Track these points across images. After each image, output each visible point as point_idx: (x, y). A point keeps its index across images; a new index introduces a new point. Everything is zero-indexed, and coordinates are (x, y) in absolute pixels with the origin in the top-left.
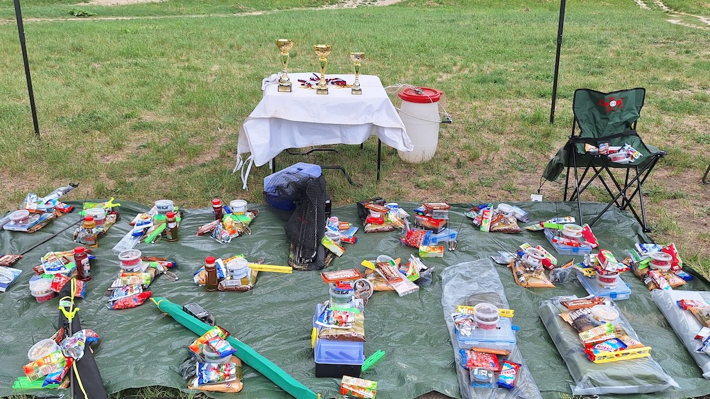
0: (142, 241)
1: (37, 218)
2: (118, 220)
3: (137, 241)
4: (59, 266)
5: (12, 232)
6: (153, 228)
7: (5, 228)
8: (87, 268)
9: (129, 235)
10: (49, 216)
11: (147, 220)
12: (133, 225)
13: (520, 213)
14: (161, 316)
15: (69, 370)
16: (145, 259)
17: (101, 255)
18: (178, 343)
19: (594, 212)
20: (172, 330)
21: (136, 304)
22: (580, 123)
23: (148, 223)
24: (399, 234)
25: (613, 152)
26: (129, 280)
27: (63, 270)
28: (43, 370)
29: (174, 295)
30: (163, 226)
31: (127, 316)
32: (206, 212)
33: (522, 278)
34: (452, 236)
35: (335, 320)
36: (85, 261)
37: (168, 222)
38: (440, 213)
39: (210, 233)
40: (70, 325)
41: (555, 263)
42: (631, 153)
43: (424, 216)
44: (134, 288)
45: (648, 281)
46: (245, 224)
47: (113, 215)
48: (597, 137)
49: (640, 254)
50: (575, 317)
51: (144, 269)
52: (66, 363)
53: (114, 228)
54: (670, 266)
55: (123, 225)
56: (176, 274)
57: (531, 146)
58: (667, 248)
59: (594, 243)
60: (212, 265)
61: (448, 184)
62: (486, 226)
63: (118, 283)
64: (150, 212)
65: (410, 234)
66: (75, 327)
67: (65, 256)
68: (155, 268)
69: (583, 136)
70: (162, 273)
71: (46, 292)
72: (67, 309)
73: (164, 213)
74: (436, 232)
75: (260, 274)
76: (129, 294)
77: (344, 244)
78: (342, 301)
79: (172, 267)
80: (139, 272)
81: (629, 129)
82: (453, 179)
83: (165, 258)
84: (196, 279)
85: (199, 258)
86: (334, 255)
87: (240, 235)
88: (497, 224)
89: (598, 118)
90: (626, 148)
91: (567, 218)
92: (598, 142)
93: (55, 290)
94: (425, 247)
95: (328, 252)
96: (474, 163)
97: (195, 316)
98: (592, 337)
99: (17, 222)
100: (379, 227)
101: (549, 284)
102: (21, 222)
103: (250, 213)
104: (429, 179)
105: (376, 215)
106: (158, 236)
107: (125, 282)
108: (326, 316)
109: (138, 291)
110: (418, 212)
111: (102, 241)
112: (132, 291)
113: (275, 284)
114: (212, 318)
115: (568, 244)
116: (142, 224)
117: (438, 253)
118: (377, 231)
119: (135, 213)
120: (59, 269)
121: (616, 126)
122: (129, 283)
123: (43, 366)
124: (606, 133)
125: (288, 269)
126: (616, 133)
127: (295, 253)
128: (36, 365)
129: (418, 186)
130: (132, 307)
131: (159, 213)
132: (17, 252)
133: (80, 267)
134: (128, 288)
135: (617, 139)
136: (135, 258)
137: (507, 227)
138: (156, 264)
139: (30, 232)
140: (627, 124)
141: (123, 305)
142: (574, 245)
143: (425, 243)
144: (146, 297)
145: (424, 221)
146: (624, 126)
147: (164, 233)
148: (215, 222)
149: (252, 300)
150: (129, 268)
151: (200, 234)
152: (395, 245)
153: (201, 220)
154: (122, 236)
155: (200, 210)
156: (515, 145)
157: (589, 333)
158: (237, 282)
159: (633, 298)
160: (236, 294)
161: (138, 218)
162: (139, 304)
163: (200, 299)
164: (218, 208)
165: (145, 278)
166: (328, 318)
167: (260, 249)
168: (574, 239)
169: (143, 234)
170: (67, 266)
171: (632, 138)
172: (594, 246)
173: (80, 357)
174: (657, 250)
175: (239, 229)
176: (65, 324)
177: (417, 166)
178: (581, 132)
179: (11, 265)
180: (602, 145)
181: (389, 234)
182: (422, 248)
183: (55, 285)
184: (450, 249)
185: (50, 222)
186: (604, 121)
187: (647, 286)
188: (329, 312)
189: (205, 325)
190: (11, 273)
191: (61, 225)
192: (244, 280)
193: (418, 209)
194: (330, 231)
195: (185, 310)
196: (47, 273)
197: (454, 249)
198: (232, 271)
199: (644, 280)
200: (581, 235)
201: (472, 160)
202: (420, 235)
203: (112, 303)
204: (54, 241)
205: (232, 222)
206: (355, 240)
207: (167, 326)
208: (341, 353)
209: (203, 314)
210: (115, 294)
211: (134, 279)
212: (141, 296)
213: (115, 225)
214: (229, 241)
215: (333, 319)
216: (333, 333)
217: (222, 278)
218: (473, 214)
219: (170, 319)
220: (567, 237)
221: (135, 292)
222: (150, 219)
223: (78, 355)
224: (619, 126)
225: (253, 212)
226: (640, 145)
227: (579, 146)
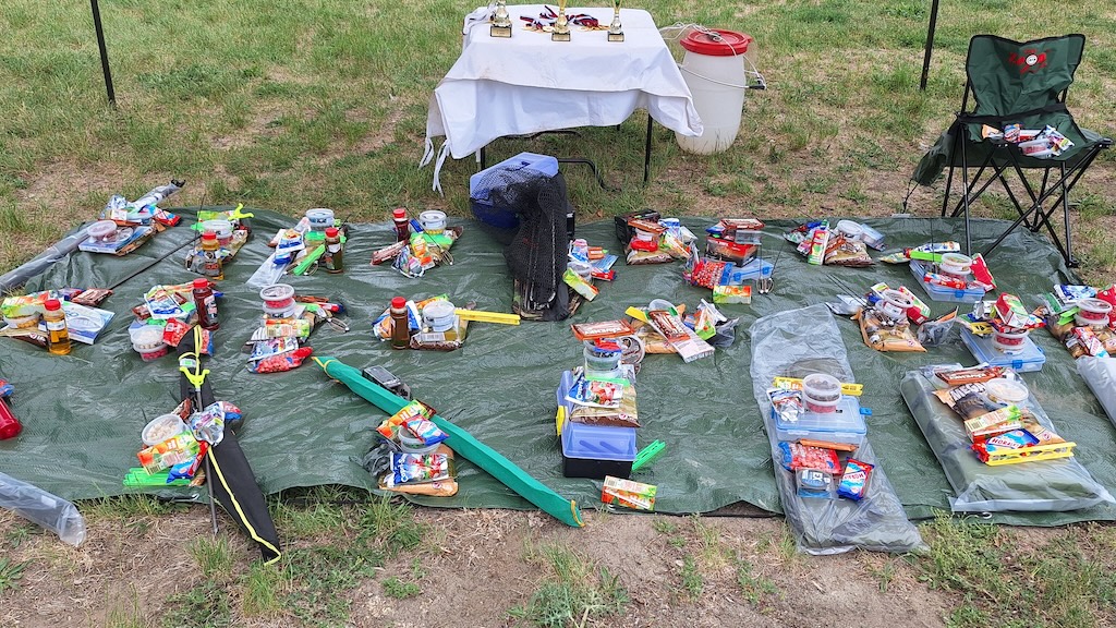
0: (290, 272)
1: (128, 233)
2: (250, 239)
3: (282, 271)
4: (172, 307)
5: (94, 255)
6: (304, 252)
7: (81, 247)
8: (212, 310)
9: (269, 261)
10: (146, 230)
11: (295, 240)
12: (274, 247)
13: (872, 236)
14: (330, 384)
15: (204, 458)
16: (299, 298)
17: (231, 291)
18: (360, 423)
19: (990, 234)
20: (347, 405)
21: (291, 366)
22: (976, 91)
23: (297, 244)
24: (682, 266)
25: (1027, 139)
26: (277, 330)
27: (178, 314)
28: (166, 458)
29: (346, 353)
30: (322, 248)
31: (280, 383)
32: (382, 228)
33: (876, 337)
34: (765, 271)
35: (593, 395)
36: (209, 300)
37: (328, 243)
38: (747, 235)
39: (391, 261)
40: (199, 394)
41: (927, 314)
42: (1055, 141)
43: (721, 239)
44: (286, 342)
45: (1071, 343)
46: (444, 248)
47: (242, 231)
48: (1001, 114)
49: (1061, 302)
50: (958, 395)
51: (298, 314)
52: (198, 450)
53: (245, 251)
54: (1108, 321)
55: (258, 246)
56: (346, 322)
57: (889, 128)
58: (1106, 293)
59: (989, 283)
60: (402, 310)
61: (757, 188)
62: (817, 256)
63: (260, 334)
64: (298, 227)
65: (699, 267)
66: (207, 399)
67: (179, 291)
68: (314, 313)
69: (979, 113)
70: (325, 321)
71: (156, 346)
72: (192, 371)
73: (321, 229)
74: (740, 264)
75: (471, 324)
76: (280, 350)
77: (596, 281)
78: (603, 367)
79: (339, 312)
80: (291, 318)
81: (1054, 101)
82: (765, 180)
83: (327, 299)
84: (377, 330)
85: (378, 300)
86: (582, 298)
87: (437, 266)
88: (835, 253)
89: (1006, 84)
90: (1048, 132)
91: (948, 244)
92: (1004, 123)
93: (169, 343)
94: (723, 287)
95: (573, 293)
96: (798, 154)
97: (382, 385)
98: (985, 426)
99: (99, 239)
100: (650, 256)
101: (917, 345)
102: (105, 239)
103: (450, 232)
104: (726, 180)
105: (646, 237)
106: (313, 265)
107: (271, 332)
108: (580, 389)
109: (292, 347)
110: (712, 233)
111: (229, 270)
112: (283, 346)
113: (496, 340)
114: (407, 388)
115: (948, 284)
116: (287, 246)
117: (743, 296)
118: (647, 263)
119: (275, 229)
120: (173, 311)
121: (1033, 97)
122: (278, 335)
123: (167, 454)
124: (1017, 108)
125: (514, 319)
126: (1032, 108)
127: (522, 293)
128: (156, 451)
129: (708, 191)
130: (284, 370)
131: (313, 228)
132: (104, 284)
133: (201, 309)
134: (277, 341)
135: (1034, 119)
136: (284, 297)
137: (850, 258)
138: (315, 306)
139: (120, 255)
140: (1052, 93)
141: (271, 366)
142: (958, 286)
143: (723, 282)
144: (304, 355)
145: (722, 247)
146: (1046, 97)
147: (322, 260)
148: (398, 245)
149: (463, 364)
150: (277, 311)
151: (375, 263)
152: (675, 284)
153: (375, 240)
154: (258, 263)
155: (373, 225)
156: (864, 126)
157: (981, 421)
158: (438, 337)
159: (1047, 369)
160: (439, 354)
161: (281, 236)
162: (296, 365)
163: (386, 359)
164: (403, 222)
165: (302, 327)
166: (583, 392)
167: (468, 288)
168: (957, 276)
169: (290, 261)
170: (183, 307)
171: (1059, 116)
172: (989, 287)
173: (219, 440)
174: (1089, 295)
175: (435, 256)
176: (191, 393)
177: (707, 158)
178: (978, 106)
179: (98, 304)
180: (1008, 127)
181: (666, 266)
182: (719, 290)
183: (168, 335)
184: (762, 292)
185: (148, 241)
186: (1016, 88)
187: (1070, 351)
188: (585, 383)
189: (397, 399)
190: (99, 317)
191: (164, 245)
192: (449, 334)
193: (713, 228)
194: (575, 261)
195: (365, 375)
196: (155, 317)
197: (767, 291)
198: (432, 320)
199: (1065, 342)
200: (969, 271)
201: (795, 150)
202: (714, 269)
203: (254, 363)
204: (159, 270)
205: (424, 245)
206: (613, 276)
207: (339, 399)
208: (602, 444)
209: (392, 383)
210: (258, 350)
211: (286, 329)
212: (297, 354)
213: (247, 246)
214: (421, 275)
215: (591, 394)
216: (591, 414)
217: (415, 331)
218: (796, 237)
219: (343, 388)
220: (947, 274)
221: (288, 348)
222: (298, 237)
223: (215, 438)
224: (1038, 97)
225: (454, 229)
226: (1070, 128)
227: (972, 128)
